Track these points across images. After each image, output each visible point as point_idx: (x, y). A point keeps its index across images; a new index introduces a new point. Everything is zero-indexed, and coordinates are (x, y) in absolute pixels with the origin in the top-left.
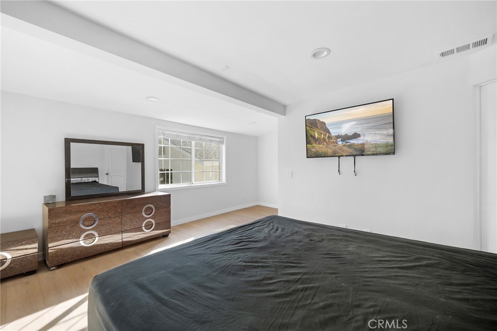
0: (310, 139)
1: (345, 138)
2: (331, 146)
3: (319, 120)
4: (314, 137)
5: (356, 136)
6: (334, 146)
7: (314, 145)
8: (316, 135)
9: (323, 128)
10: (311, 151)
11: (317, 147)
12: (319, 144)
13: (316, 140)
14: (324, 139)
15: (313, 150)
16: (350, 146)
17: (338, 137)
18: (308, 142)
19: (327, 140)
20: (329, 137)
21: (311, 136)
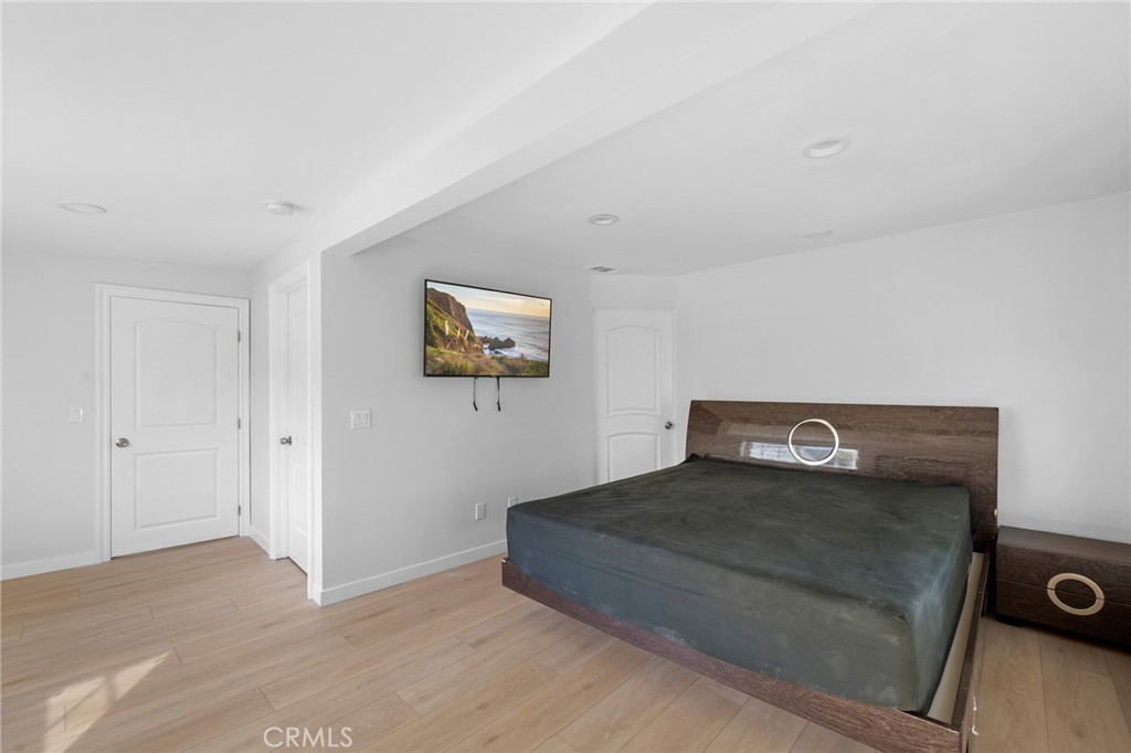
0: (434, 334)
1: (496, 344)
2: (473, 355)
3: (453, 298)
4: (442, 333)
5: (509, 344)
6: (478, 357)
7: (442, 350)
8: (447, 330)
9: (460, 316)
10: (435, 362)
11: (447, 355)
12: (452, 348)
13: (448, 340)
14: (461, 340)
15: (439, 359)
16: (501, 360)
17: (485, 340)
18: (428, 341)
19: (467, 343)
20: (471, 338)
21: (436, 328)
